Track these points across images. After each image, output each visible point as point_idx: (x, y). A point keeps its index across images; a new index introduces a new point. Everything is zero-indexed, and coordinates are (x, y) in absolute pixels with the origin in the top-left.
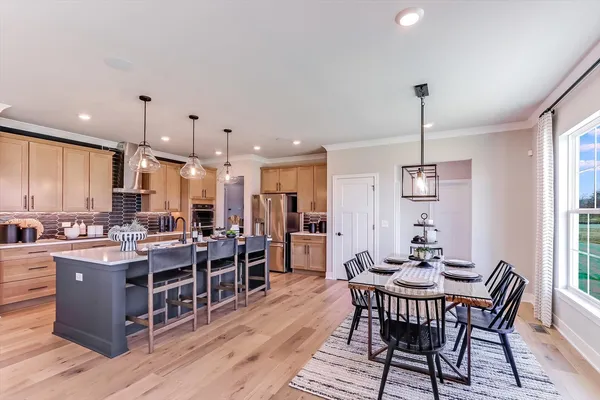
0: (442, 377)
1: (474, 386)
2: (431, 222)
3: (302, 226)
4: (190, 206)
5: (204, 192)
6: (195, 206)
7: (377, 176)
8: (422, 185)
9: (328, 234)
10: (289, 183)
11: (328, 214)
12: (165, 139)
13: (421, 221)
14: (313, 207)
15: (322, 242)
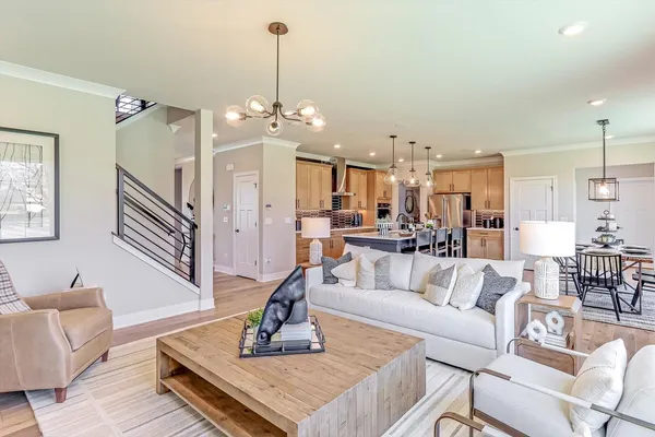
0: (621, 312)
1: (644, 315)
2: (612, 217)
3: (474, 222)
4: (376, 205)
5: (385, 192)
6: (379, 205)
7: (555, 177)
8: (604, 191)
9: (505, 229)
10: (462, 183)
11: (505, 211)
12: (372, 154)
13: (604, 216)
14: (488, 204)
15: (499, 235)
